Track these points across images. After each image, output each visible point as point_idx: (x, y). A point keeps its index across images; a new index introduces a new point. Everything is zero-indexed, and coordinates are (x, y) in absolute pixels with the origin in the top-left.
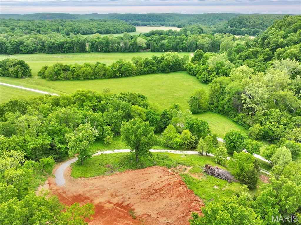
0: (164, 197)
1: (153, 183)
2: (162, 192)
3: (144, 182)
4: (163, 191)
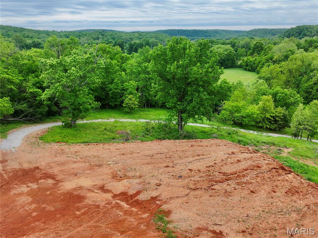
0: (252, 189)
1: (216, 162)
2: (244, 180)
3: (195, 158)
4: (248, 178)
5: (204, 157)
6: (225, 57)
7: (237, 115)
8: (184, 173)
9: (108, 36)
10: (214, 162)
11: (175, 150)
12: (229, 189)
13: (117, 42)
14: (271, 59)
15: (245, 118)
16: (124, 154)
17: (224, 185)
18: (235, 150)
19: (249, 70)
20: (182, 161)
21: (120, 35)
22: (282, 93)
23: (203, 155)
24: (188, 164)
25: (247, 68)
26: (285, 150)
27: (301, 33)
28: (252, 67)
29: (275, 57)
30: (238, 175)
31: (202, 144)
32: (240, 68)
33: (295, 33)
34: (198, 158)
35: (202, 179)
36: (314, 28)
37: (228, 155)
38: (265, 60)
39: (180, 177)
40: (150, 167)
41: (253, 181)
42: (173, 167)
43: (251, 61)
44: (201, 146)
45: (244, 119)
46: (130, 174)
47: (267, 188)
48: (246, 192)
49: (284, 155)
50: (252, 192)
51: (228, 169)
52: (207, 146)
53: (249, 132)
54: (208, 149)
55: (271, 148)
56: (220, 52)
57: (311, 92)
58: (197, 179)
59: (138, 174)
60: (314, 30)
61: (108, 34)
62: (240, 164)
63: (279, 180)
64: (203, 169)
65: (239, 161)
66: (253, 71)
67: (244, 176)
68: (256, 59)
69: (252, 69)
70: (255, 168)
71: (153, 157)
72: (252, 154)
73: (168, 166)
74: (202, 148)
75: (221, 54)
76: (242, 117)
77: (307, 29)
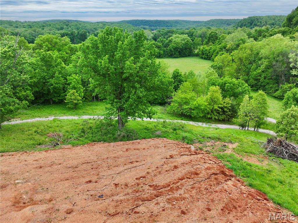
0: (183, 208)
1: (150, 171)
2: (177, 195)
3: (126, 167)
4: (181, 192)
5: (138, 164)
6: (182, 47)
7: (185, 107)
8: (107, 191)
9: (72, 27)
10: (148, 170)
11: (106, 156)
12: (156, 209)
13: (80, 33)
14: (225, 48)
15: (194, 110)
16: (41, 167)
17: (151, 205)
18: (174, 153)
19: (205, 59)
20: (110, 172)
21: (84, 25)
22: (230, 83)
23: (137, 162)
24: (115, 176)
25: (203, 56)
26: (231, 146)
27: (253, 23)
28: (207, 55)
29: (228, 46)
30: (171, 187)
31: (139, 146)
32: (197, 56)
33: (247, 23)
34: (131, 166)
35: (128, 197)
36: (263, 19)
37: (164, 160)
38: (219, 49)
39: (101, 196)
40: (67, 184)
41: (187, 195)
42: (96, 182)
43: (206, 50)
44: (138, 149)
45: (192, 111)
46: (38, 197)
47: (201, 204)
48: (176, 214)
49: (229, 152)
50: (183, 213)
51: (161, 180)
52: (144, 149)
53: (198, 124)
54: (145, 153)
55: (216, 143)
56: (177, 42)
57: (260, 79)
58: (121, 198)
59: (48, 196)
60: (263, 21)
61: (72, 24)
62: (176, 171)
63: (216, 192)
64: (131, 181)
65: (176, 167)
66: (208, 60)
67: (178, 188)
68: (211, 48)
69: (208, 57)
70: (193, 176)
71: (76, 169)
72: (192, 156)
73: (90, 181)
74: (137, 151)
75: (179, 44)
76: (191, 109)
77: (257, 20)
